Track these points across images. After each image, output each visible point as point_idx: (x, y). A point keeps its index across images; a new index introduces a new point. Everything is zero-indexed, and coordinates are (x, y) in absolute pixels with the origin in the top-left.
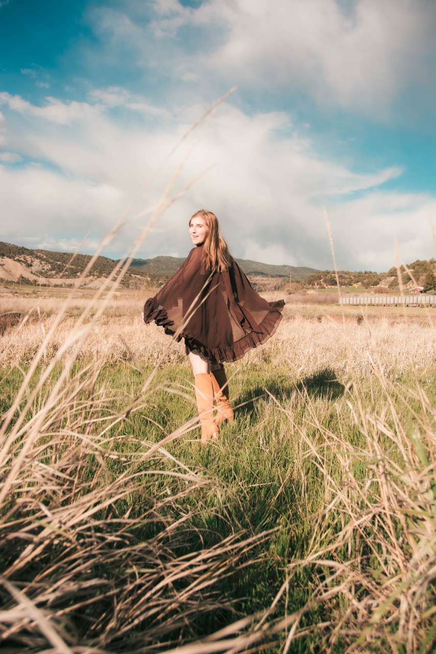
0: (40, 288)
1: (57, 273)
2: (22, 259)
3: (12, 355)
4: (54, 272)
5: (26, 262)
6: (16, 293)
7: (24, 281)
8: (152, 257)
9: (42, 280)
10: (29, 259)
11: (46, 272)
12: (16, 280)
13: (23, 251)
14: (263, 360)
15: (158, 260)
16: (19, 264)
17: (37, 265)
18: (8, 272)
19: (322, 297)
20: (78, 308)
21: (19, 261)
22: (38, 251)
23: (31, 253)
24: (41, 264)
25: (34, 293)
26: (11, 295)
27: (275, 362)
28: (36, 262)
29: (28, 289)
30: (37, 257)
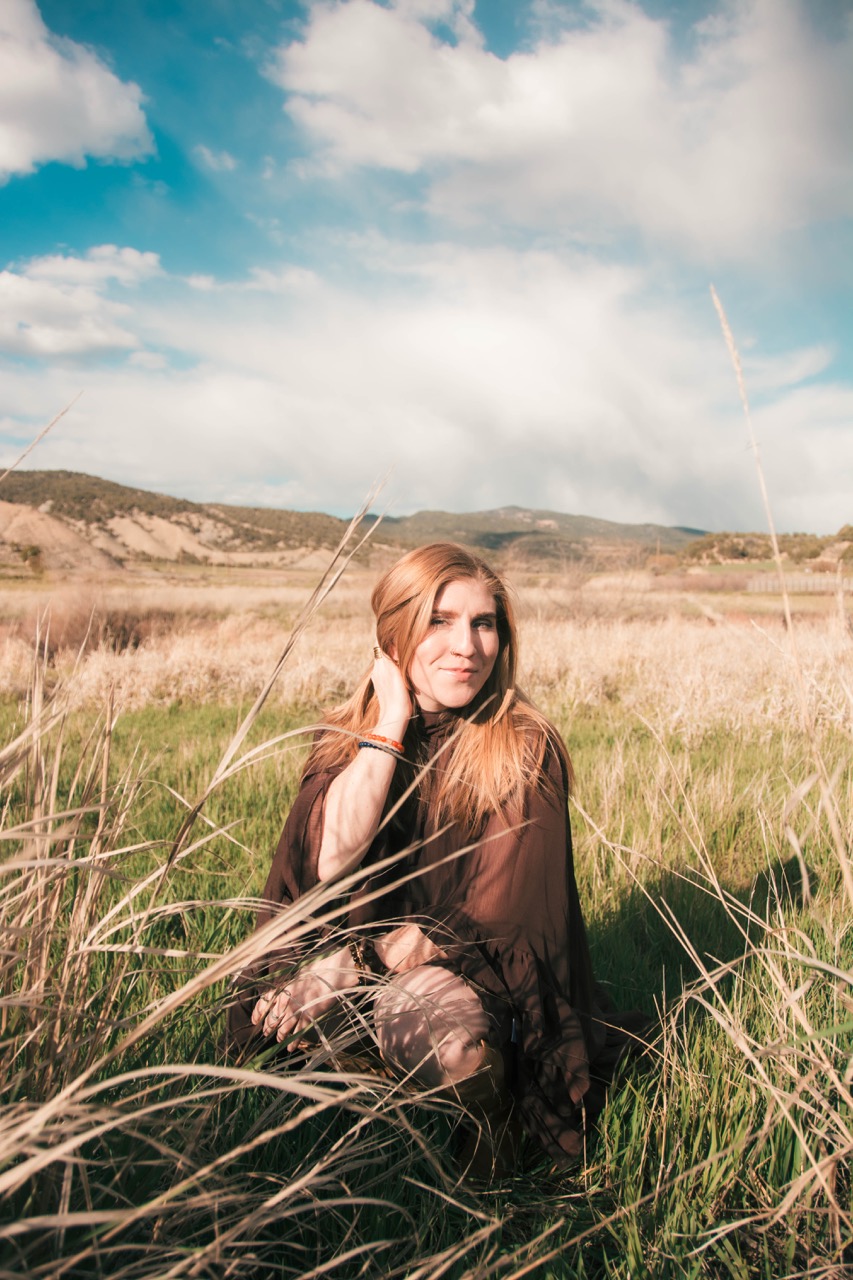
0: (214, 570)
1: (243, 543)
2: (183, 520)
3: (135, 689)
4: (237, 542)
5: (190, 525)
6: (173, 578)
7: (187, 559)
8: (410, 512)
9: (217, 556)
10: (195, 519)
11: (225, 542)
12: (173, 557)
13: (183, 506)
14: (605, 697)
15: (421, 517)
16: (177, 529)
17: (209, 529)
18: (160, 542)
19: (716, 580)
20: (275, 604)
21: (178, 523)
22: (211, 505)
23: (198, 509)
24: (215, 527)
25: (204, 578)
26: (162, 582)
27: (627, 699)
28: (208, 524)
29: (194, 572)
30: (209, 516)
